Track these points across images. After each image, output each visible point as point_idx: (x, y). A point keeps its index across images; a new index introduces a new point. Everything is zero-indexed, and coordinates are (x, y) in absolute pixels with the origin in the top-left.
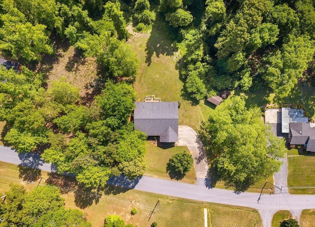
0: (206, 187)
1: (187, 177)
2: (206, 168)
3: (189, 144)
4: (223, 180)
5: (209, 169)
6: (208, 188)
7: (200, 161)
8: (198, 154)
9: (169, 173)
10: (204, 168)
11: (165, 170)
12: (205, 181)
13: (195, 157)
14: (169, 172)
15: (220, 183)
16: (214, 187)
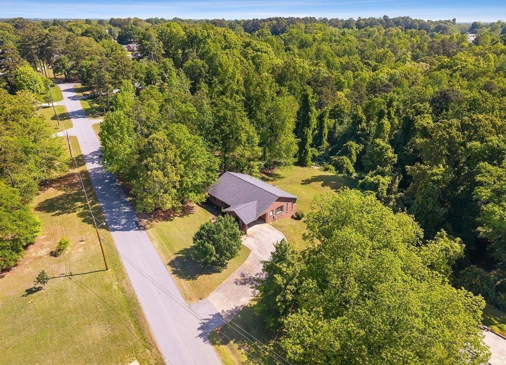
0: (199, 329)
1: (192, 285)
2: (241, 301)
3: (257, 252)
4: (249, 351)
5: (246, 307)
6: (200, 332)
7: (244, 284)
8: (256, 273)
9: (177, 258)
10: (239, 298)
11: (177, 250)
12: (212, 317)
13: (246, 272)
14: (180, 255)
15: (234, 353)
16: (213, 343)
